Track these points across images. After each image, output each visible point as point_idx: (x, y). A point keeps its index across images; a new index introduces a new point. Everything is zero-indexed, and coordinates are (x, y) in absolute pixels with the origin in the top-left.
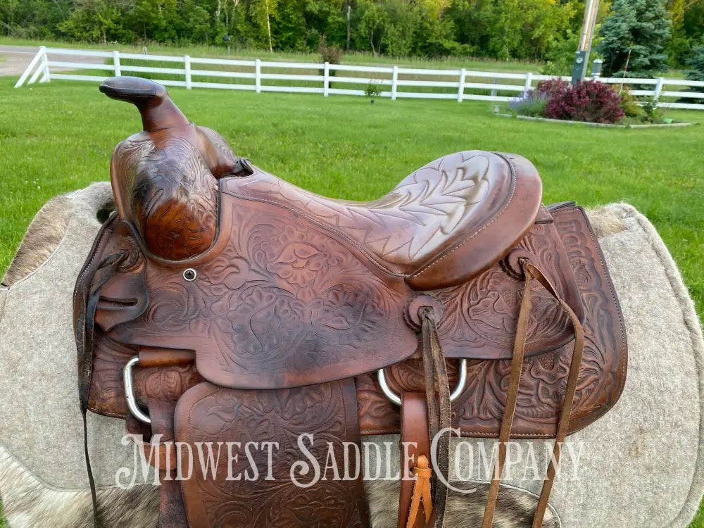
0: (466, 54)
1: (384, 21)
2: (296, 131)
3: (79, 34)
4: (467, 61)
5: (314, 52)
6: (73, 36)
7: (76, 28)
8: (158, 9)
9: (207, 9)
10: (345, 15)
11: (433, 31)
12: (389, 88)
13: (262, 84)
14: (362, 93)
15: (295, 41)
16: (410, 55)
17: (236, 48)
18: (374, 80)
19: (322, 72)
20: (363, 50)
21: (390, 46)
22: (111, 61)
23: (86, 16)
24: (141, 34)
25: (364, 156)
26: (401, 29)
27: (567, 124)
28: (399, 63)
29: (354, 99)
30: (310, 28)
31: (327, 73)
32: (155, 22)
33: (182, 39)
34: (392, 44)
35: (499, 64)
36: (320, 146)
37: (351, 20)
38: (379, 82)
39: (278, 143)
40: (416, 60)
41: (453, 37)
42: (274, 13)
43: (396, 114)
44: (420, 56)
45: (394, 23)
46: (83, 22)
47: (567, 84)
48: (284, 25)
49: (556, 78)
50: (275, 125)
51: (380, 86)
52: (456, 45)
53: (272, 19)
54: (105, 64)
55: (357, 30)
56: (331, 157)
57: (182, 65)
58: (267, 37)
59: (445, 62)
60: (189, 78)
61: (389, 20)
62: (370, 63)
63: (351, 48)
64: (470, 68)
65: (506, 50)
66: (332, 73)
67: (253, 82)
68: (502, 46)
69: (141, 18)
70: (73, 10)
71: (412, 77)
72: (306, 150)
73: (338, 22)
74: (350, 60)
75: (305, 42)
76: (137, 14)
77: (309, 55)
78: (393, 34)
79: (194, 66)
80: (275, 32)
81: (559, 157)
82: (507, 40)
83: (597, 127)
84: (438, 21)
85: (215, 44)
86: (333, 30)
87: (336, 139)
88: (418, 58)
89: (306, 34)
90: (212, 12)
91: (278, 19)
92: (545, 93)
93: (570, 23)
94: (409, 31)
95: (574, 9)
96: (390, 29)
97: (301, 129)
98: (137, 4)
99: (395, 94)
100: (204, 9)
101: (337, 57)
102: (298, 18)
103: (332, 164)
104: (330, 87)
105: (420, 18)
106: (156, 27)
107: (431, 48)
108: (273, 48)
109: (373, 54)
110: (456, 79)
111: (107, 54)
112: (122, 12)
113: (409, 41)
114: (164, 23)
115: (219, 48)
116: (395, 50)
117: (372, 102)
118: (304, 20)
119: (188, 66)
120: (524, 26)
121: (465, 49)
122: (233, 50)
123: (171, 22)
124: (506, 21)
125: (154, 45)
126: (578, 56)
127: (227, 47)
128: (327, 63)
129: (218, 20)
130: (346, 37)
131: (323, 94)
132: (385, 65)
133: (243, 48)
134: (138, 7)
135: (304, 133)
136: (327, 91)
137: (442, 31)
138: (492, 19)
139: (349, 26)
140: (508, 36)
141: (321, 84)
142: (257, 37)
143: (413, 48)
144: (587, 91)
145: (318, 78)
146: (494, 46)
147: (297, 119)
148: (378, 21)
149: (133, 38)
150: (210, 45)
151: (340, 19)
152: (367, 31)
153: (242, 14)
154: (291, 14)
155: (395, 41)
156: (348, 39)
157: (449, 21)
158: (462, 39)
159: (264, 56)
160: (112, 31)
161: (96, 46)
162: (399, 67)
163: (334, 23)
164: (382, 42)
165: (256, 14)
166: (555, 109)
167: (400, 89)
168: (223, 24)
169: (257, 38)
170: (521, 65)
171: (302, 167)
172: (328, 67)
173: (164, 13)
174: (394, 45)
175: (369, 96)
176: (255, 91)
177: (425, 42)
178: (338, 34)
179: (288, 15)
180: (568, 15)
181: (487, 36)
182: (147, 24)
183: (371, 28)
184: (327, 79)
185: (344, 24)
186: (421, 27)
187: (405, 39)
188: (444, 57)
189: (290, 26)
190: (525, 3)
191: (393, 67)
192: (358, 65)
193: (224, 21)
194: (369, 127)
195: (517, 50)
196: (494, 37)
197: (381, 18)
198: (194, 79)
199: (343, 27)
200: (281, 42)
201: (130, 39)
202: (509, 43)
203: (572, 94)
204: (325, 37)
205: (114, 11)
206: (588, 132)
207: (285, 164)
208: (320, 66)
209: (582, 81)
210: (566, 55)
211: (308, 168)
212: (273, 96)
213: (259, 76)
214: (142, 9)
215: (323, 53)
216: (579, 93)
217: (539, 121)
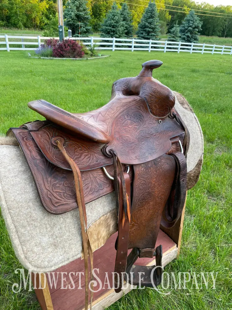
35: (19, 31)
47: (58, 41)
49: (52, 38)
65: (21, 23)
68: (18, 22)
126: (60, 28)
140: (20, 17)
144: (68, 44)
166: (56, 53)
195: (26, 24)
203: (62, 46)
209: (64, 40)
210: (52, 27)
216: (65, 45)
217: (52, 59)
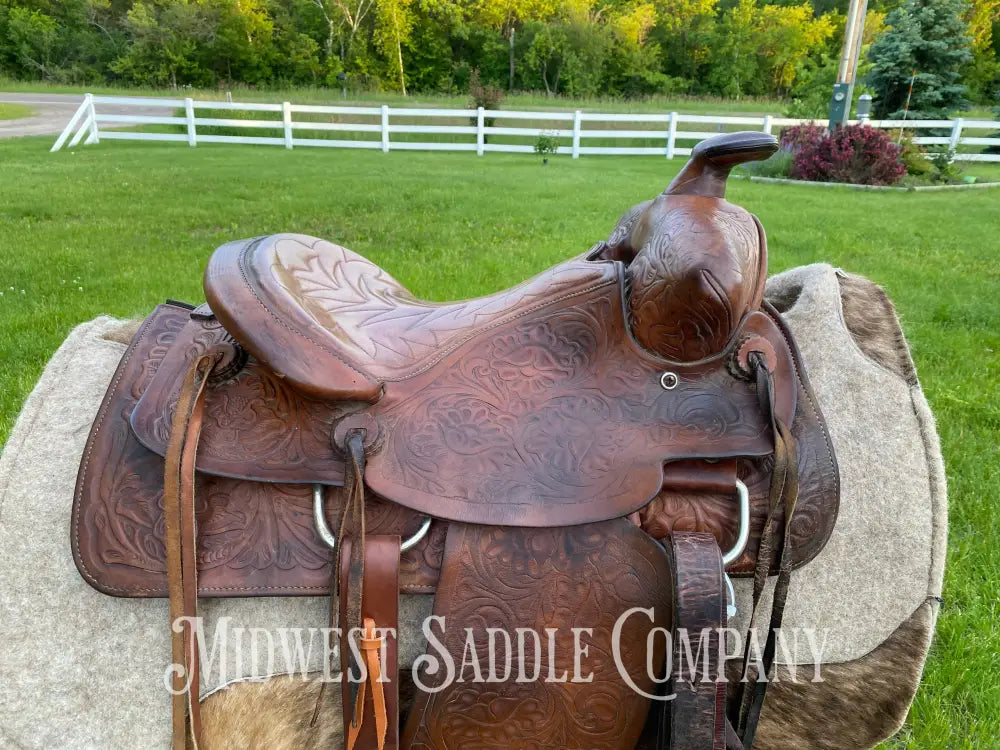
0: (678, 91)
1: (561, 47)
2: (437, 205)
3: (140, 76)
4: (681, 102)
5: (464, 94)
6: (131, 79)
7: (135, 67)
8: (247, 39)
9: (314, 37)
10: (505, 40)
11: (631, 61)
12: (568, 142)
13: (391, 140)
14: (530, 149)
15: (438, 78)
16: (599, 94)
17: (354, 90)
18: (547, 131)
19: (474, 121)
20: (533, 89)
21: (571, 83)
22: (182, 113)
23: (149, 52)
24: (223, 75)
25: (532, 237)
26: (586, 58)
27: (823, 188)
28: (584, 107)
29: (519, 159)
30: (458, 60)
31: (481, 122)
32: (243, 57)
33: (280, 79)
34: (573, 79)
35: (725, 104)
36: (470, 225)
37: (515, 48)
38: (554, 133)
39: (412, 221)
40: (607, 102)
41: (659, 67)
42: (407, 41)
43: (578, 177)
44: (613, 95)
45: (576, 50)
46: (144, 58)
47: (823, 131)
48: (422, 57)
49: (806, 122)
50: (407, 197)
51: (556, 138)
52: (665, 78)
53: (405, 49)
54: (175, 116)
55: (524, 61)
56: (485, 240)
57: (279, 116)
58: (398, 74)
59: (649, 102)
60: (289, 134)
61: (569, 45)
62: (543, 107)
63: (516, 86)
64: (684, 110)
65: (736, 84)
66: (489, 122)
67: (377, 137)
68: (730, 78)
69: (225, 52)
70: (131, 43)
71: (601, 125)
72: (451, 230)
73: (497, 50)
74: (513, 104)
75: (451, 79)
76: (218, 47)
77: (456, 98)
78: (575, 66)
79: (296, 117)
80: (410, 67)
81: (810, 235)
82: (738, 70)
83: (867, 190)
84: (638, 46)
85: (326, 85)
86: (491, 61)
87: (493, 214)
88: (611, 98)
89: (452, 69)
90: (321, 41)
91: (413, 48)
92: (791, 144)
93: (828, 44)
94: (597, 61)
95: (832, 24)
96: (570, 59)
97: (444, 202)
98: (218, 33)
99: (577, 150)
100: (311, 37)
101: (495, 100)
102: (442, 46)
103: (486, 250)
104: (486, 142)
105: (612, 42)
106: (245, 64)
107: (629, 83)
108: (407, 89)
109: (547, 93)
110: (664, 126)
111: (177, 103)
112: (198, 44)
113: (598, 73)
114: (255, 59)
115: (331, 91)
116: (577, 87)
117: (545, 161)
118: (450, 48)
119: (288, 117)
120: (761, 49)
121: (677, 84)
122: (352, 93)
123: (265, 57)
124: (735, 43)
125: (242, 88)
126: (838, 90)
127: (342, 89)
128: (481, 109)
129: (330, 52)
130: (508, 71)
131: (475, 152)
132: (563, 109)
133: (364, 90)
134: (220, 36)
135: (447, 207)
136: (481, 147)
137: (644, 60)
138: (715, 41)
139: (512, 56)
140: (738, 65)
141: (473, 138)
142: (385, 73)
143: (603, 85)
144: (851, 140)
145: (470, 130)
146: (719, 78)
147: (439, 188)
148: (553, 48)
149: (213, 79)
150: (319, 87)
151: (501, 47)
152: (538, 62)
153: (363, 43)
154: (432, 41)
155: (578, 76)
156: (512, 74)
157: (653, 46)
158: (672, 68)
159: (393, 101)
160: (185, 72)
161: (162, 92)
162: (583, 112)
163: (492, 52)
164: (560, 76)
165: (382, 42)
166: (804, 166)
167: (584, 142)
168: (337, 58)
169: (384, 75)
170: (757, 104)
171: (444, 254)
172: (482, 113)
173: (256, 45)
174: (576, 80)
175: (541, 153)
176: (381, 150)
177: (620, 76)
178: (498, 67)
179: (427, 43)
180: (824, 32)
181: (708, 65)
182: (232, 61)
183: (543, 58)
184: (482, 130)
185: (505, 54)
186: (614, 55)
187: (591, 72)
188: (647, 96)
189: (430, 57)
190: (761, 18)
191: (574, 112)
192: (526, 111)
193: (338, 53)
194: (540, 196)
195: (751, 84)
196: (719, 66)
197: (558, 44)
198: (297, 134)
199: (504, 58)
200: (418, 80)
201: (210, 81)
202: (740, 75)
203: (829, 145)
204: (477, 72)
205: (187, 43)
206: (853, 198)
207: (420, 251)
208: (471, 113)
209: (844, 125)
210: (821, 90)
211: (452, 256)
212: (406, 156)
213: (386, 128)
214: (226, 39)
215: (475, 95)
216: (839, 142)
217: (783, 184)
